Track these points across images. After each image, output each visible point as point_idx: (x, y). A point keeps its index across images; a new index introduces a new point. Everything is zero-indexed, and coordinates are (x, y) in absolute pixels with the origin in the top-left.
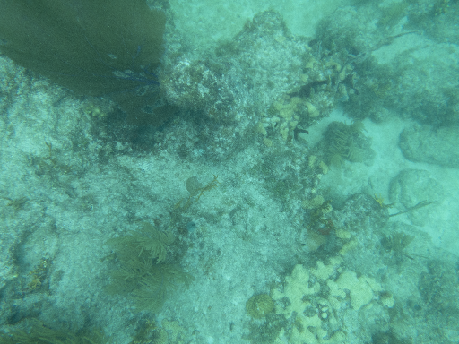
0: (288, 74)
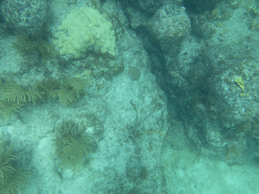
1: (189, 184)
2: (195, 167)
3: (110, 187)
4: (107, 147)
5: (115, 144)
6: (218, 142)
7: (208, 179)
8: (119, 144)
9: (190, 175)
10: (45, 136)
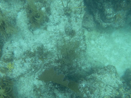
0: (112, 89)
1: (97, 46)
2: (99, 38)
3: (58, 38)
4: (54, 18)
5: (57, 17)
6: (111, 14)
7: (106, 42)
8: (60, 17)
9: (97, 42)
10: (20, 11)
